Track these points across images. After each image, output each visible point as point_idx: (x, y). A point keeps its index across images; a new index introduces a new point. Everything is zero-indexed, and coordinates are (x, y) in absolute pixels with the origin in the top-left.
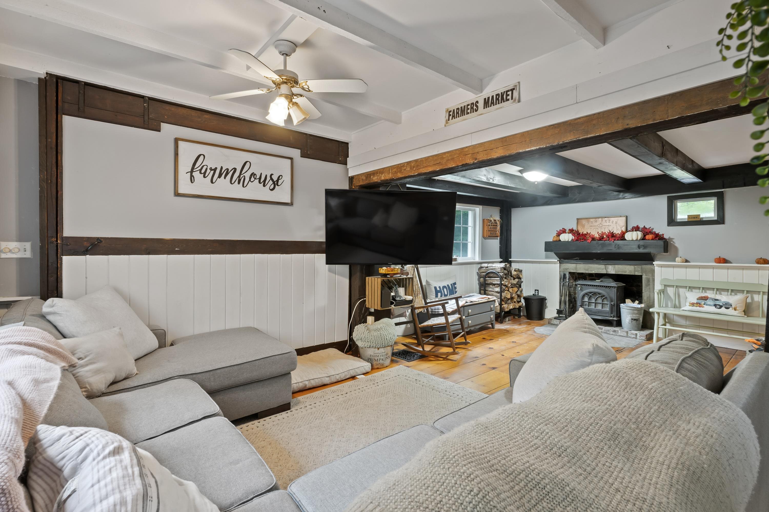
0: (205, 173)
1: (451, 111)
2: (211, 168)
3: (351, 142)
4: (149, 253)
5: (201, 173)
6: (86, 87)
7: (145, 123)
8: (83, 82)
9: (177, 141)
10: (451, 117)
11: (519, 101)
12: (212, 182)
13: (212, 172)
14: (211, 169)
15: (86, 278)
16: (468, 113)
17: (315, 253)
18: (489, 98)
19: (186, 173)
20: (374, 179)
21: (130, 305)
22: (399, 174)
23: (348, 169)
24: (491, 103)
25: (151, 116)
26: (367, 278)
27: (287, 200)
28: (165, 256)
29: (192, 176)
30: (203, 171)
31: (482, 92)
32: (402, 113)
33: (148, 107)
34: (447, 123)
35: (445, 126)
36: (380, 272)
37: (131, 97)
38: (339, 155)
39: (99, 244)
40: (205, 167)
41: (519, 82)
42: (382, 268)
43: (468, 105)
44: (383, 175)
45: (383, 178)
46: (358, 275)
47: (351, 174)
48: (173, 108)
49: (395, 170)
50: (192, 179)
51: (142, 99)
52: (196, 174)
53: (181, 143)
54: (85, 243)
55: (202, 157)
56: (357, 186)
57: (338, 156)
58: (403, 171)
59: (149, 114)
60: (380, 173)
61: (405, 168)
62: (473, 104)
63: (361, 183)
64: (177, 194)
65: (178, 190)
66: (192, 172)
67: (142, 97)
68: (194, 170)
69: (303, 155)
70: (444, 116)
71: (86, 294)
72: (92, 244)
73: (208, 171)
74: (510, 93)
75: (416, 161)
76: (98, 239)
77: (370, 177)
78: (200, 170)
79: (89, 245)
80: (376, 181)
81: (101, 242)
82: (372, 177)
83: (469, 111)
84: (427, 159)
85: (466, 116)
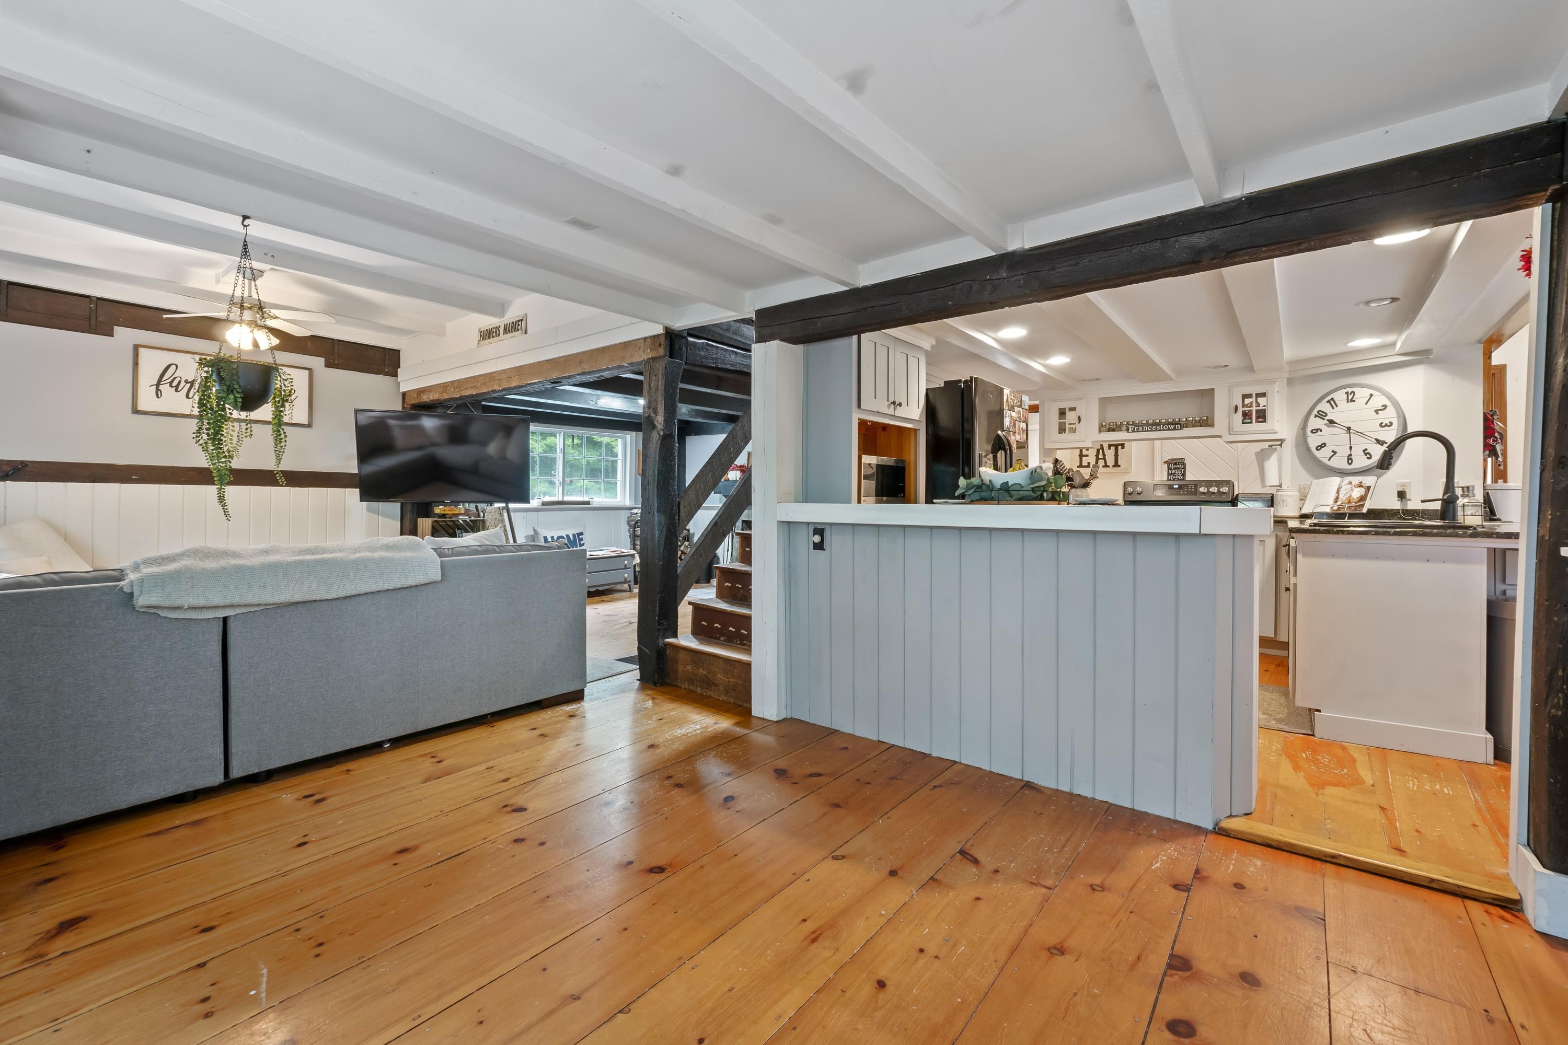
0: (177, 386)
1: (481, 332)
2: (187, 380)
3: (402, 349)
4: (94, 481)
5: (171, 386)
6: (10, 286)
7: (91, 327)
8: (6, 281)
9: (136, 348)
10: (482, 338)
11: (526, 333)
12: (187, 397)
13: (189, 385)
14: (187, 382)
15: (5, 507)
16: (493, 337)
17: (346, 487)
18: (507, 324)
19: (150, 386)
20: (424, 397)
21: (65, 540)
22: (445, 394)
23: (399, 382)
24: (509, 330)
25: (100, 319)
26: (419, 519)
27: (304, 420)
28: (118, 485)
29: (158, 390)
30: (174, 384)
31: (503, 317)
32: (447, 324)
33: (96, 308)
34: (479, 344)
35: (477, 347)
36: (435, 512)
37: (71, 297)
38: (385, 365)
39: (24, 468)
40: (178, 379)
41: (526, 314)
42: (438, 507)
43: (494, 328)
44: (432, 394)
45: (431, 398)
46: (408, 516)
47: (403, 389)
48: (132, 310)
49: (441, 389)
50: (158, 393)
51: (88, 300)
52: (164, 388)
53: (141, 350)
54: (5, 466)
55: (173, 367)
56: (409, 405)
57: (384, 367)
58: (448, 391)
59: (98, 316)
60: (429, 391)
61: (449, 388)
62: (496, 327)
63: (413, 402)
64: (136, 411)
65: (136, 407)
66: (158, 384)
67: (88, 297)
68: (162, 383)
69: (328, 365)
70: (477, 336)
71: (5, 524)
72: (14, 469)
73: (183, 384)
74: (520, 323)
75: (458, 381)
76: (22, 462)
77: (421, 395)
78: (171, 383)
79: (9, 469)
80: (426, 400)
81: (27, 466)
82: (422, 395)
83: (494, 335)
84: (467, 380)
85: (492, 340)
